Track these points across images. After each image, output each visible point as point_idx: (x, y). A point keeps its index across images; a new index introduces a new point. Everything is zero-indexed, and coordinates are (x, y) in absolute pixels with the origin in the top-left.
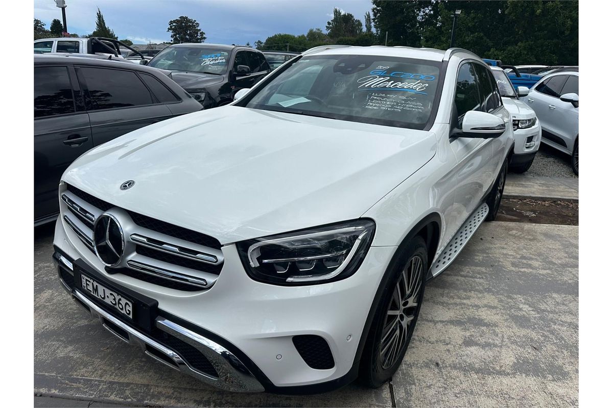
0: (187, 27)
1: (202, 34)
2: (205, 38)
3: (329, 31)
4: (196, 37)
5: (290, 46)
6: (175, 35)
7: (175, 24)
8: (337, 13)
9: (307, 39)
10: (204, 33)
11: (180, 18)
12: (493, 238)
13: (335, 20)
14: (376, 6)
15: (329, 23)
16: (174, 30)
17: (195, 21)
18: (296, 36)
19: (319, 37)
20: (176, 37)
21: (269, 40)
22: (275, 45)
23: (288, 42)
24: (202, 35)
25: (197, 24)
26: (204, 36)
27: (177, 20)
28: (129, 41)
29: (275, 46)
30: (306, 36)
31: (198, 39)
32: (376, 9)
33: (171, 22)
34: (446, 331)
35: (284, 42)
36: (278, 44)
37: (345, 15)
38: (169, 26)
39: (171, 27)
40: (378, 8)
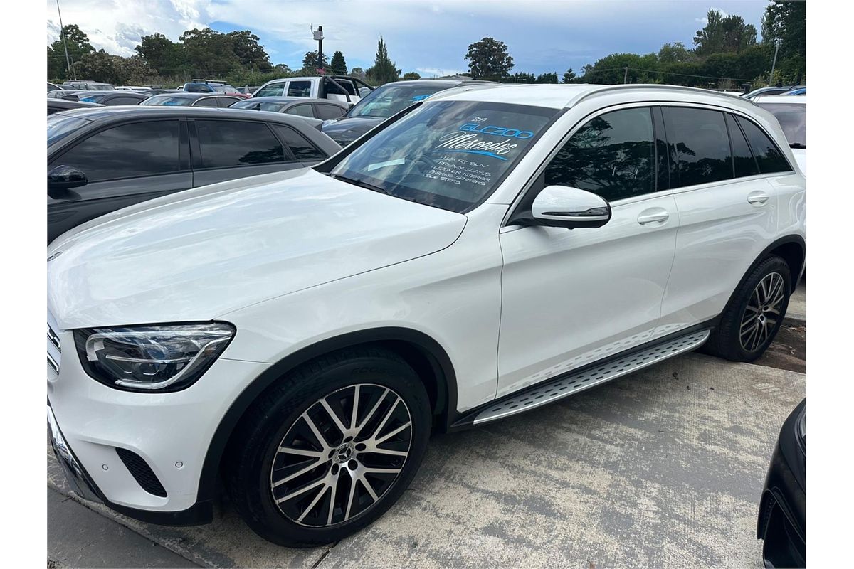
0: (491, 52)
1: (509, 59)
2: (512, 65)
3: (698, 45)
4: (500, 64)
5: (629, 71)
6: (474, 63)
7: (475, 49)
8: (712, 16)
9: (659, 59)
10: (512, 59)
11: (483, 40)
12: (712, 389)
13: (710, 28)
14: (774, 3)
15: (699, 34)
16: (474, 57)
17: (502, 43)
18: (641, 56)
19: (678, 55)
20: (475, 66)
21: (601, 63)
22: (606, 70)
23: (627, 66)
24: (509, 62)
25: (505, 46)
26: (512, 62)
27: (479, 43)
28: (416, 74)
29: (607, 72)
30: (657, 55)
31: (504, 67)
32: (773, 7)
33: (471, 47)
34: (477, 506)
35: (621, 65)
36: (613, 68)
37: (728, 20)
38: (468, 52)
39: (470, 52)
40: (778, 6)
